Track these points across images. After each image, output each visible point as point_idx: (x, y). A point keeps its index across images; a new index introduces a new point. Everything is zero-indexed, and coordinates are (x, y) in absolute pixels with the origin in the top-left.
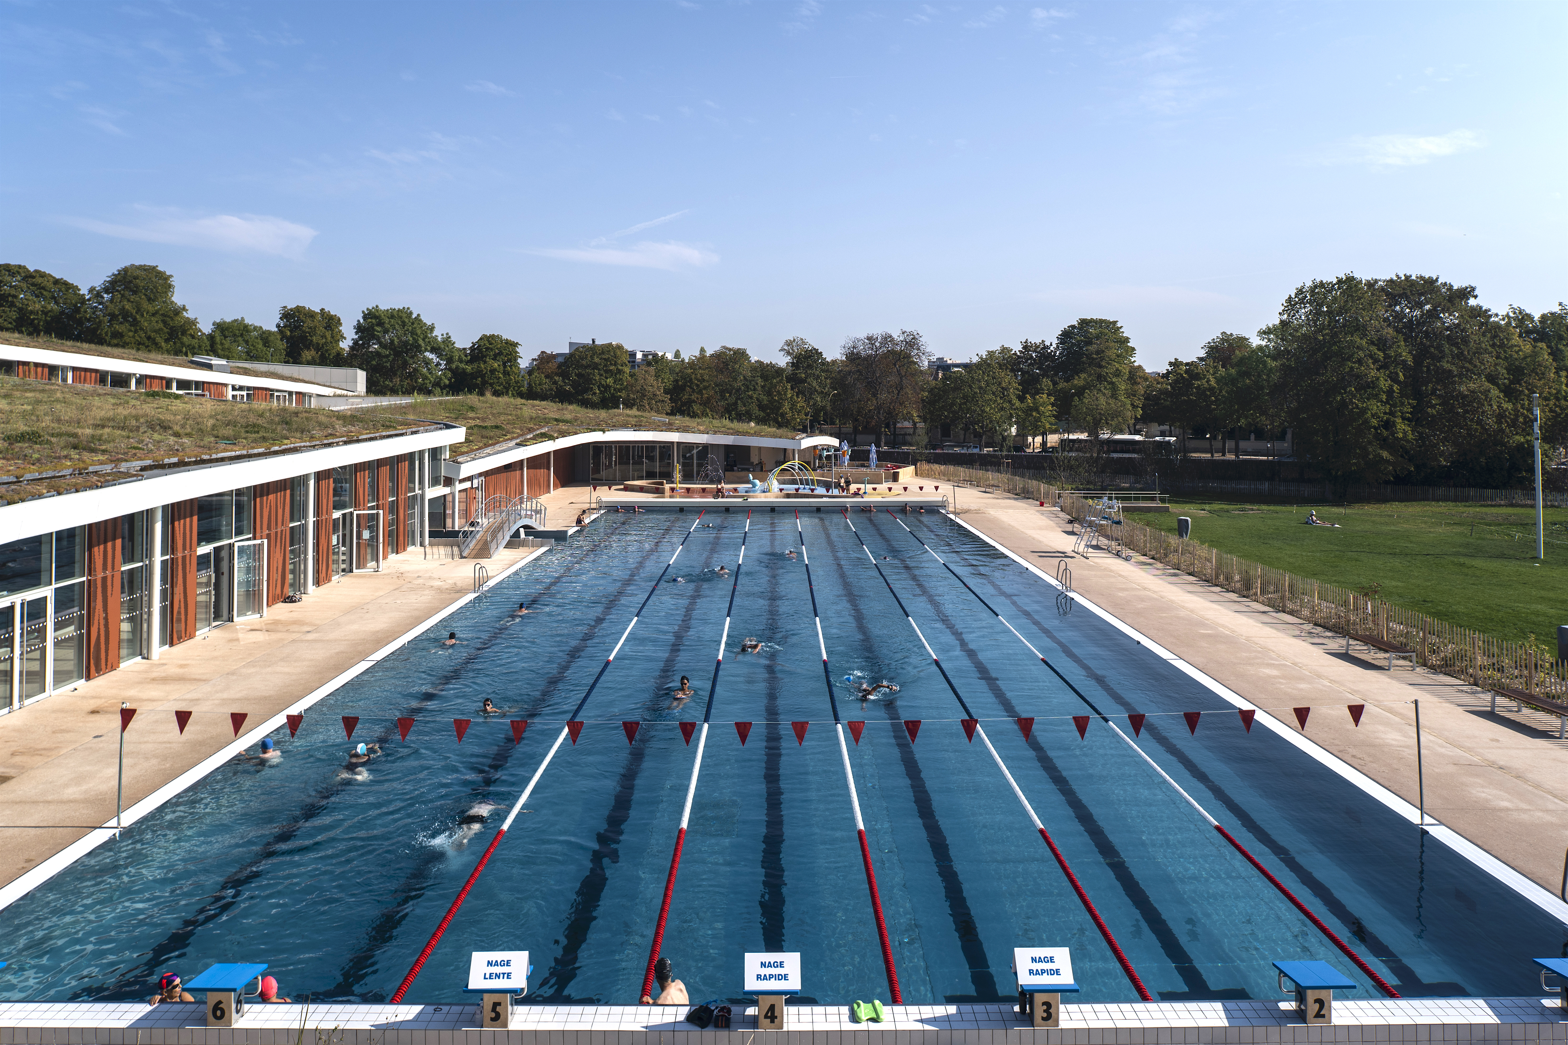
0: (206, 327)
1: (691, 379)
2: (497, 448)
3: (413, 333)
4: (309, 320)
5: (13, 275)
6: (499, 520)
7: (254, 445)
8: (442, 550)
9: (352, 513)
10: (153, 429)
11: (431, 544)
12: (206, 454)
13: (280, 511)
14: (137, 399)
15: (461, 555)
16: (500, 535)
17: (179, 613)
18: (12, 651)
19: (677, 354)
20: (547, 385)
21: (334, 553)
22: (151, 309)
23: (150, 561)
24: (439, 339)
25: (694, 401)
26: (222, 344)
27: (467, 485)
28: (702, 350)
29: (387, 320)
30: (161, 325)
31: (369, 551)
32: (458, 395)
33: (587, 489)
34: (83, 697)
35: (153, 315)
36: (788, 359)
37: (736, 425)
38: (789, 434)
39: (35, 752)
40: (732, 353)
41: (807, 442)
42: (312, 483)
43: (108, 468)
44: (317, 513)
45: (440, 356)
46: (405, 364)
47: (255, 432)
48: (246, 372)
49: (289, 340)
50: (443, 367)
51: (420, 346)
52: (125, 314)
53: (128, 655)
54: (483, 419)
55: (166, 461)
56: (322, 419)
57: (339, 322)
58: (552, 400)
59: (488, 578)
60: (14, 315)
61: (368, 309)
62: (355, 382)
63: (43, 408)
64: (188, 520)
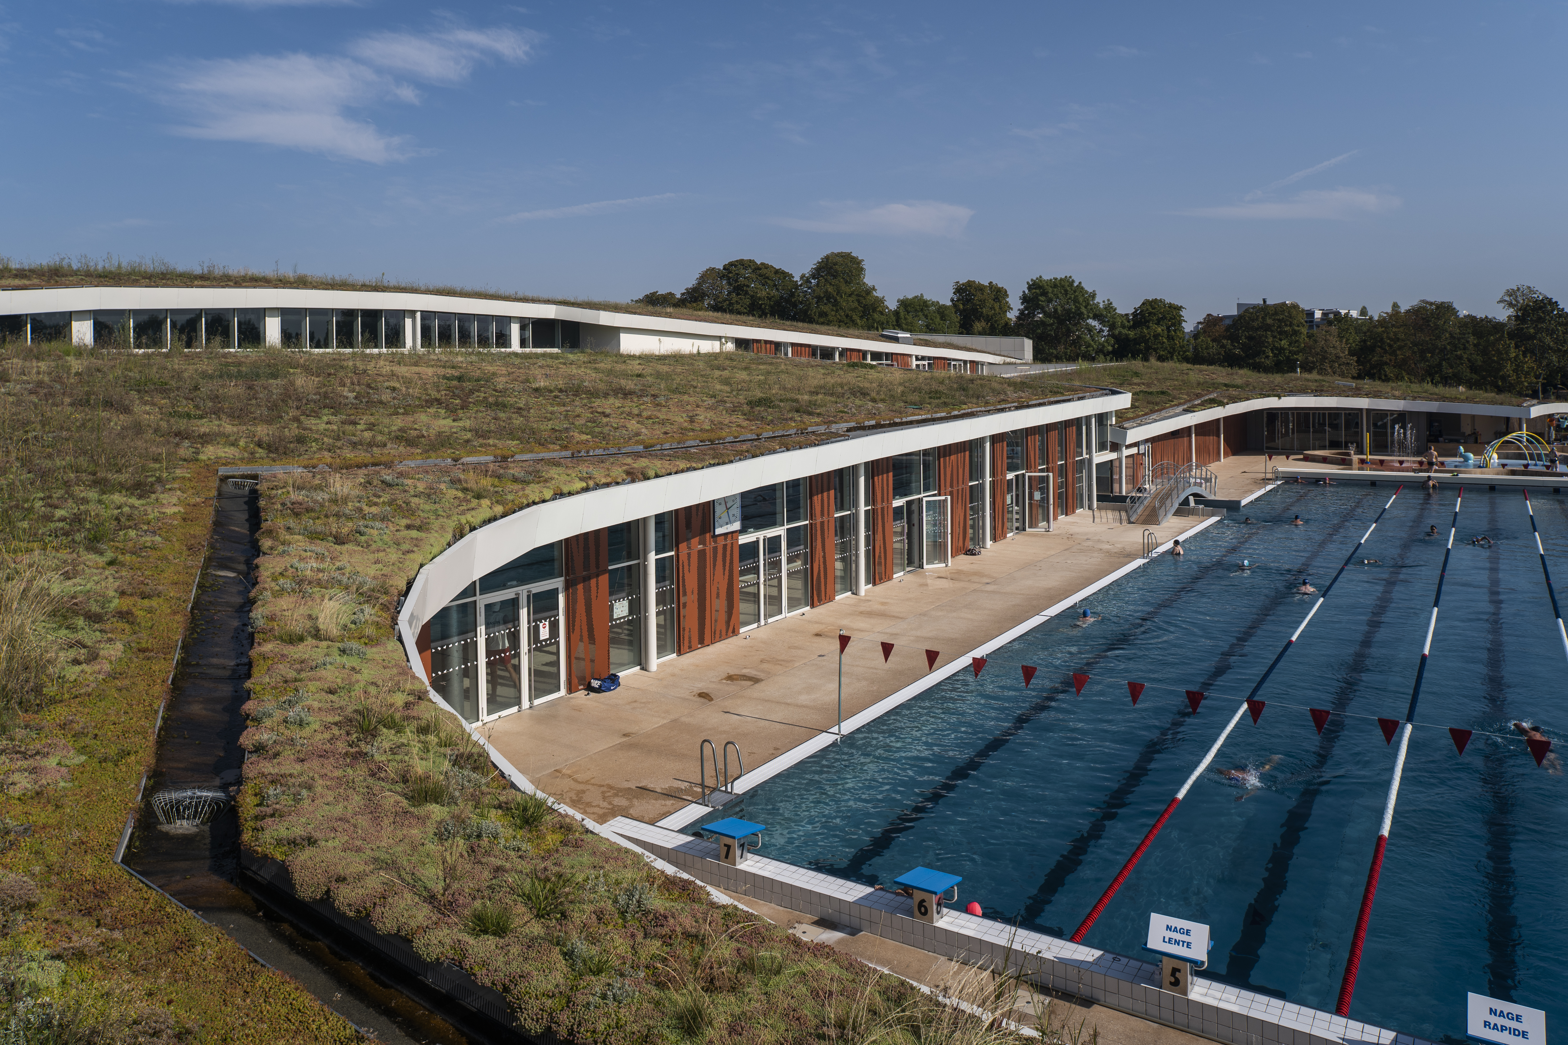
0: (892, 304)
1: (1382, 339)
2: (1164, 414)
3: (1076, 301)
4: (979, 294)
5: (745, 268)
6: (1167, 486)
7: (937, 409)
8: (1110, 514)
9: (1023, 475)
10: (855, 395)
11: (1099, 508)
12: (897, 417)
13: (961, 471)
14: (840, 369)
15: (1129, 520)
16: (1168, 502)
17: (880, 557)
18: (758, 578)
19: (1363, 312)
20: (1214, 348)
21: (1008, 512)
22: (848, 291)
23: (856, 510)
24: (1101, 306)
25: (1386, 363)
26: (905, 319)
27: (1134, 451)
28: (1395, 306)
29: (1050, 290)
30: (856, 304)
31: (1040, 511)
32: (1121, 361)
33: (1262, 458)
34: (809, 622)
35: (850, 295)
36: (1511, 311)
37: (1441, 390)
38: (1513, 400)
39: (776, 662)
40: (1434, 307)
41: (1537, 411)
42: (988, 445)
43: (822, 429)
44: (993, 474)
45: (1102, 322)
46: (1069, 332)
47: (937, 398)
48: (927, 344)
49: (962, 312)
50: (1106, 333)
51: (1082, 313)
52: (828, 296)
53: (841, 590)
54: (1148, 385)
55: (867, 423)
56: (995, 385)
57: (1006, 294)
58: (1220, 365)
59: (1158, 545)
60: (748, 302)
61: (1032, 280)
62: (1023, 350)
63: (773, 378)
64: (885, 475)
